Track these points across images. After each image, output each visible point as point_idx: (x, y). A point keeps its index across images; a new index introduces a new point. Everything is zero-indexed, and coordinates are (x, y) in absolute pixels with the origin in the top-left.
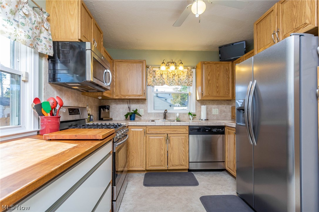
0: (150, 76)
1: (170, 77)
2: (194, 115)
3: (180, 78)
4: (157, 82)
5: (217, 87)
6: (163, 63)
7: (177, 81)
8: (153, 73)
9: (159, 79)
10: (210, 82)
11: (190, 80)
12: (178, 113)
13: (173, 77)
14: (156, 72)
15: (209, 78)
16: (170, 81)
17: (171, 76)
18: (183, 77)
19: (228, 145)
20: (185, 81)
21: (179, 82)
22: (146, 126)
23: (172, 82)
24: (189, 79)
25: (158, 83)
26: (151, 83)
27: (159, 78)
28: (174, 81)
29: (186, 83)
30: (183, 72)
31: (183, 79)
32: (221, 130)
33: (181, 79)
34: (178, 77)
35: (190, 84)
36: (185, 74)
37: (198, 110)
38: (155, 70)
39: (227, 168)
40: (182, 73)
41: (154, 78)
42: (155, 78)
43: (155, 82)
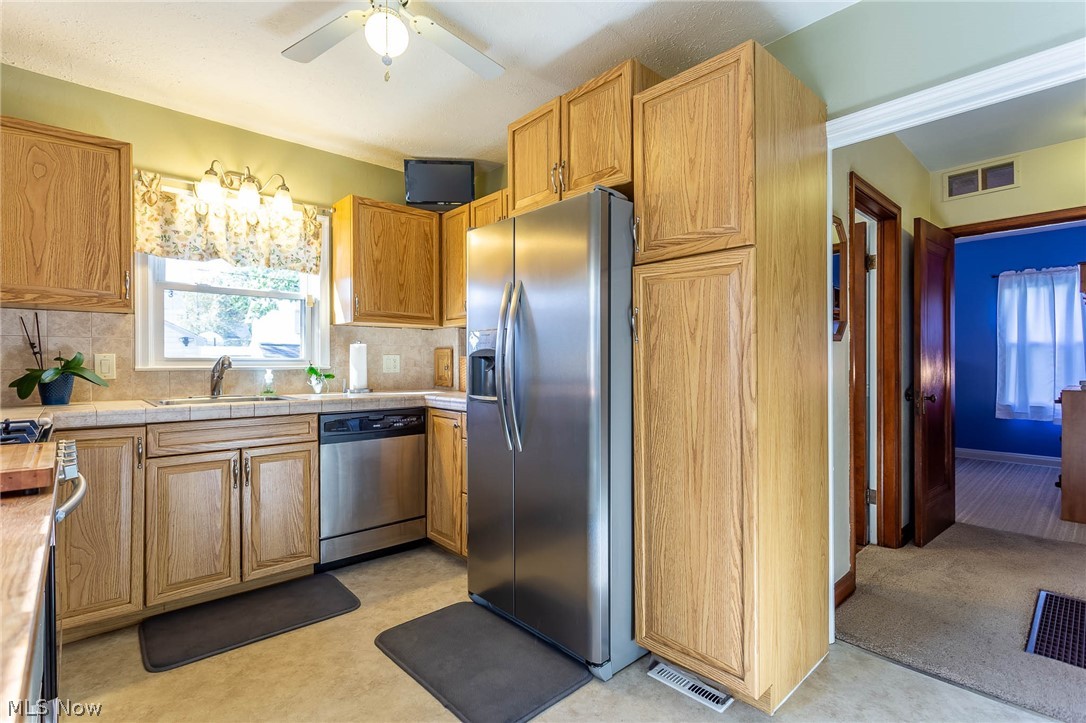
0: (149, 213)
1: (238, 231)
2: (326, 376)
3: (276, 242)
4: (180, 246)
5: (401, 285)
6: (211, 171)
7: (265, 250)
8: (160, 204)
9: (188, 233)
10: (380, 267)
11: (314, 253)
12: (269, 372)
13: (248, 235)
14: (178, 201)
15: (377, 254)
16: (236, 249)
17: (243, 228)
18: (290, 239)
19: (436, 463)
20: (295, 255)
21: (272, 257)
22: (146, 425)
23: (244, 254)
24: (308, 248)
25: (187, 249)
26: (154, 245)
27: (189, 228)
28: (251, 250)
29: (298, 260)
30: (288, 220)
31: (289, 246)
32: (415, 419)
33: (279, 246)
34: (268, 235)
35: (312, 265)
36: (297, 228)
37: (337, 359)
38: (175, 195)
39: (431, 535)
40: (284, 224)
41: (166, 228)
42: (173, 227)
43: (170, 243)
